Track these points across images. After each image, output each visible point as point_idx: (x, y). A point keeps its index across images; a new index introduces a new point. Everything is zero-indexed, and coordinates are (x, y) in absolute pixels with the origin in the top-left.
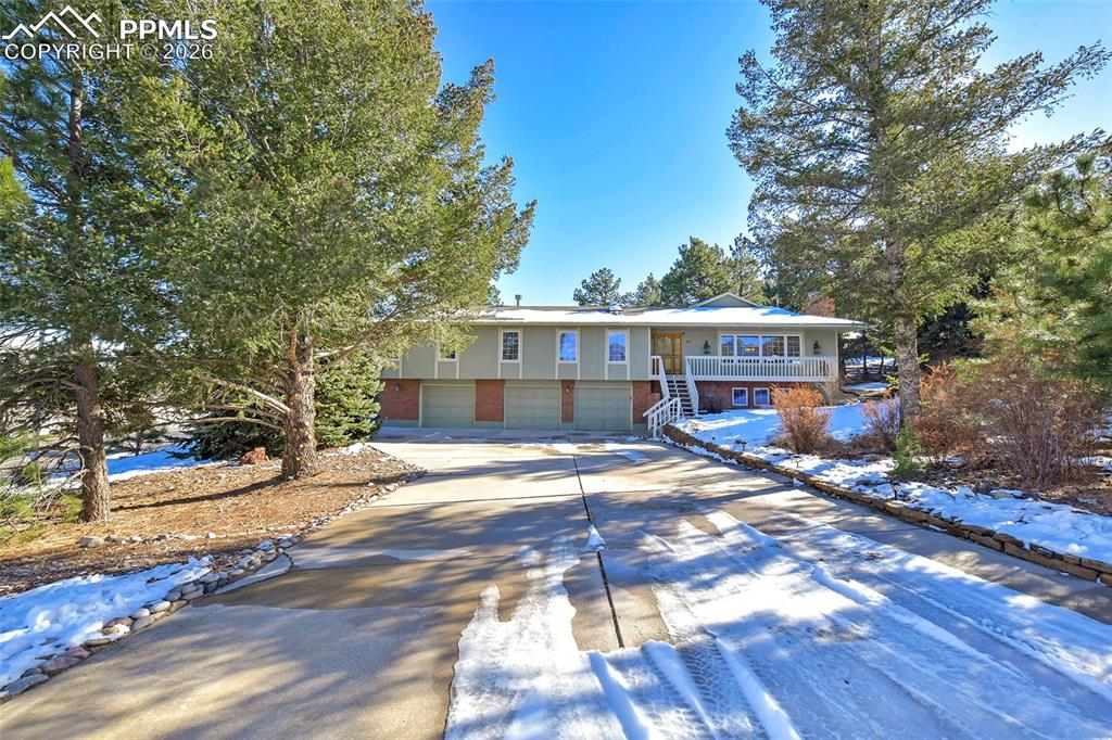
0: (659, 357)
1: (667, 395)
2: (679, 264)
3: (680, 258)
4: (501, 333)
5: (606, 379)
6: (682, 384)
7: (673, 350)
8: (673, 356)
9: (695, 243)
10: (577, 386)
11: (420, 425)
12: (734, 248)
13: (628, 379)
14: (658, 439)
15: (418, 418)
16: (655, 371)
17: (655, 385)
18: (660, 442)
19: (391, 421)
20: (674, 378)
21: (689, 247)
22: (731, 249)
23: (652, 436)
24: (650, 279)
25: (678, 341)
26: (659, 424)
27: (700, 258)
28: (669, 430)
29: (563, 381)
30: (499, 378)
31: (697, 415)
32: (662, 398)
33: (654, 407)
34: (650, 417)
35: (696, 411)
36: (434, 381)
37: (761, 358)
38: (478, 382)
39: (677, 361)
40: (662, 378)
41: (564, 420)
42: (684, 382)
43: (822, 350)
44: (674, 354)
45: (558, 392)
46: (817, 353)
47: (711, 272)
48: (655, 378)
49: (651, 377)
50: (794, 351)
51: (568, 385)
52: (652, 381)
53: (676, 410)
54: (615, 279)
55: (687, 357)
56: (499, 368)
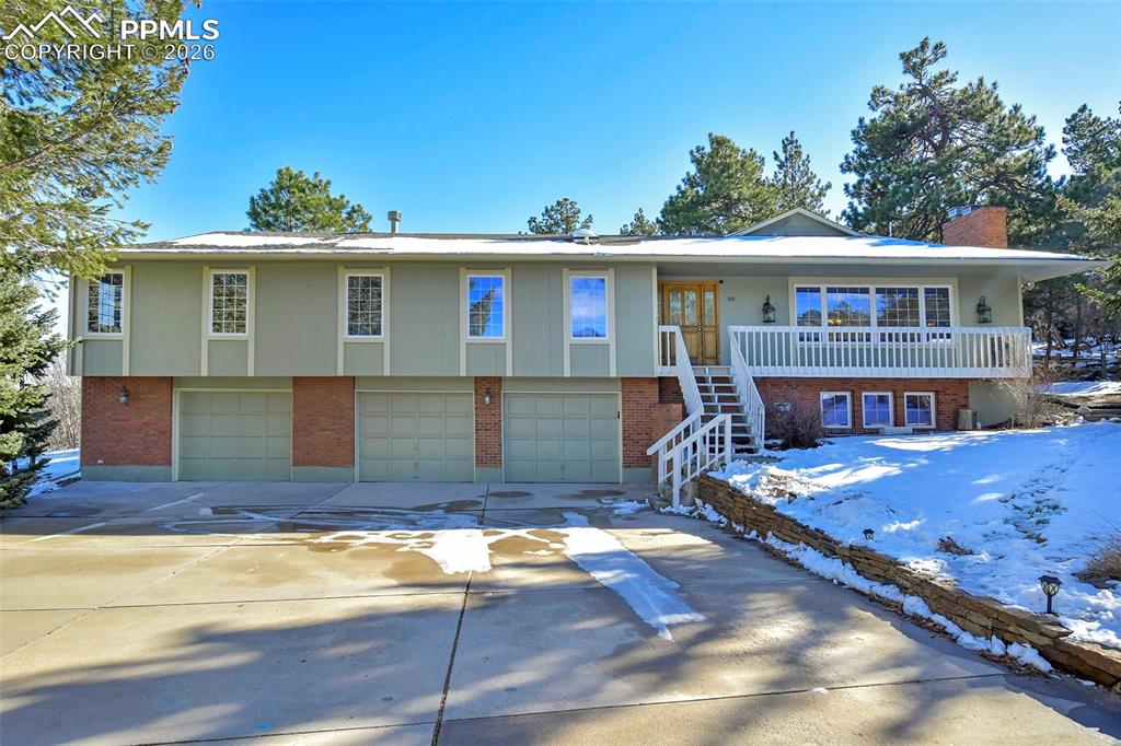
0: (676, 329)
1: (697, 410)
2: (690, 181)
3: (692, 169)
4: (344, 277)
5: (567, 374)
6: (724, 384)
7: (701, 316)
8: (700, 328)
9: (718, 143)
10: (506, 389)
11: (175, 476)
12: (782, 157)
13: (613, 374)
14: (684, 510)
15: (169, 462)
16: (668, 358)
17: (668, 389)
18: (689, 517)
19: (110, 469)
20: (709, 372)
21: (708, 150)
22: (776, 157)
23: (669, 502)
24: (639, 218)
25: (709, 296)
26: (683, 473)
27: (728, 167)
28: (708, 488)
29: (477, 380)
30: (340, 373)
31: (763, 452)
32: (685, 415)
33: (671, 435)
34: (664, 458)
35: (760, 442)
36: (200, 380)
37: (875, 330)
38: (298, 382)
39: (710, 338)
40: (684, 372)
41: (480, 462)
42: (726, 380)
43: (995, 315)
44: (702, 324)
45: (467, 404)
46: (984, 322)
47: (747, 193)
48: (667, 371)
49: (660, 371)
50: (939, 317)
51: (489, 387)
52: (661, 379)
53: (722, 441)
54: (582, 218)
55: (733, 329)
56: (342, 352)
